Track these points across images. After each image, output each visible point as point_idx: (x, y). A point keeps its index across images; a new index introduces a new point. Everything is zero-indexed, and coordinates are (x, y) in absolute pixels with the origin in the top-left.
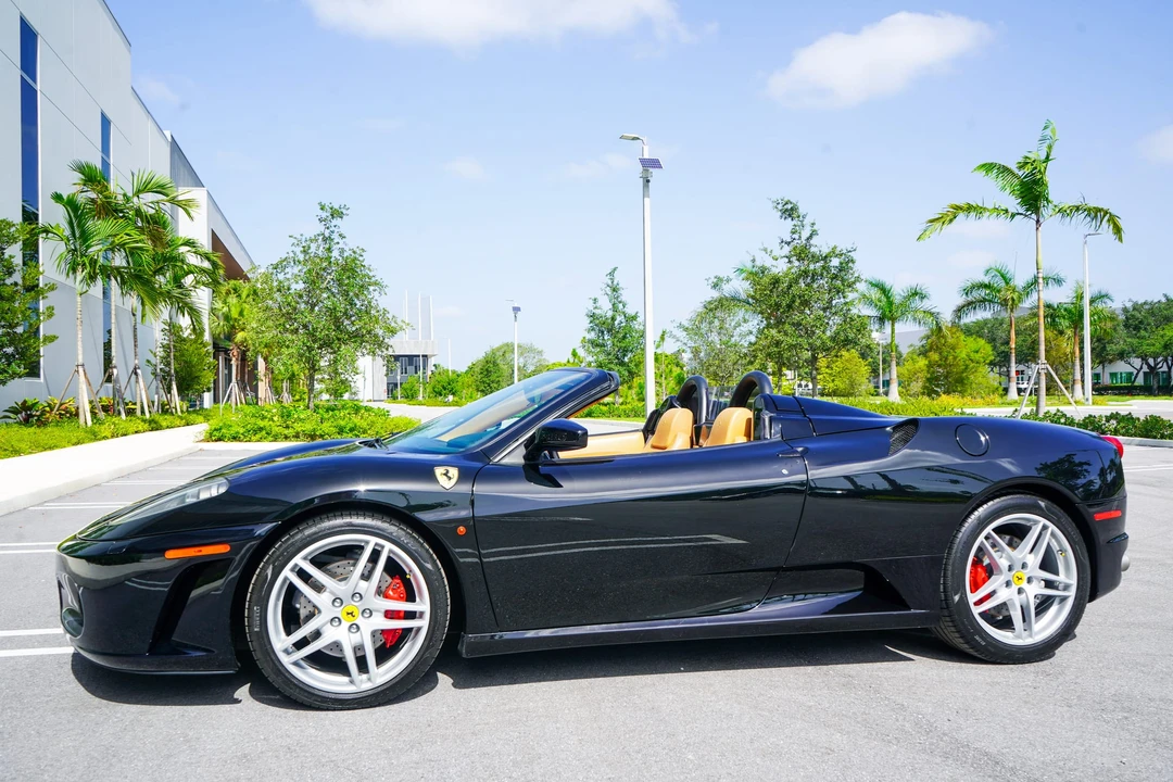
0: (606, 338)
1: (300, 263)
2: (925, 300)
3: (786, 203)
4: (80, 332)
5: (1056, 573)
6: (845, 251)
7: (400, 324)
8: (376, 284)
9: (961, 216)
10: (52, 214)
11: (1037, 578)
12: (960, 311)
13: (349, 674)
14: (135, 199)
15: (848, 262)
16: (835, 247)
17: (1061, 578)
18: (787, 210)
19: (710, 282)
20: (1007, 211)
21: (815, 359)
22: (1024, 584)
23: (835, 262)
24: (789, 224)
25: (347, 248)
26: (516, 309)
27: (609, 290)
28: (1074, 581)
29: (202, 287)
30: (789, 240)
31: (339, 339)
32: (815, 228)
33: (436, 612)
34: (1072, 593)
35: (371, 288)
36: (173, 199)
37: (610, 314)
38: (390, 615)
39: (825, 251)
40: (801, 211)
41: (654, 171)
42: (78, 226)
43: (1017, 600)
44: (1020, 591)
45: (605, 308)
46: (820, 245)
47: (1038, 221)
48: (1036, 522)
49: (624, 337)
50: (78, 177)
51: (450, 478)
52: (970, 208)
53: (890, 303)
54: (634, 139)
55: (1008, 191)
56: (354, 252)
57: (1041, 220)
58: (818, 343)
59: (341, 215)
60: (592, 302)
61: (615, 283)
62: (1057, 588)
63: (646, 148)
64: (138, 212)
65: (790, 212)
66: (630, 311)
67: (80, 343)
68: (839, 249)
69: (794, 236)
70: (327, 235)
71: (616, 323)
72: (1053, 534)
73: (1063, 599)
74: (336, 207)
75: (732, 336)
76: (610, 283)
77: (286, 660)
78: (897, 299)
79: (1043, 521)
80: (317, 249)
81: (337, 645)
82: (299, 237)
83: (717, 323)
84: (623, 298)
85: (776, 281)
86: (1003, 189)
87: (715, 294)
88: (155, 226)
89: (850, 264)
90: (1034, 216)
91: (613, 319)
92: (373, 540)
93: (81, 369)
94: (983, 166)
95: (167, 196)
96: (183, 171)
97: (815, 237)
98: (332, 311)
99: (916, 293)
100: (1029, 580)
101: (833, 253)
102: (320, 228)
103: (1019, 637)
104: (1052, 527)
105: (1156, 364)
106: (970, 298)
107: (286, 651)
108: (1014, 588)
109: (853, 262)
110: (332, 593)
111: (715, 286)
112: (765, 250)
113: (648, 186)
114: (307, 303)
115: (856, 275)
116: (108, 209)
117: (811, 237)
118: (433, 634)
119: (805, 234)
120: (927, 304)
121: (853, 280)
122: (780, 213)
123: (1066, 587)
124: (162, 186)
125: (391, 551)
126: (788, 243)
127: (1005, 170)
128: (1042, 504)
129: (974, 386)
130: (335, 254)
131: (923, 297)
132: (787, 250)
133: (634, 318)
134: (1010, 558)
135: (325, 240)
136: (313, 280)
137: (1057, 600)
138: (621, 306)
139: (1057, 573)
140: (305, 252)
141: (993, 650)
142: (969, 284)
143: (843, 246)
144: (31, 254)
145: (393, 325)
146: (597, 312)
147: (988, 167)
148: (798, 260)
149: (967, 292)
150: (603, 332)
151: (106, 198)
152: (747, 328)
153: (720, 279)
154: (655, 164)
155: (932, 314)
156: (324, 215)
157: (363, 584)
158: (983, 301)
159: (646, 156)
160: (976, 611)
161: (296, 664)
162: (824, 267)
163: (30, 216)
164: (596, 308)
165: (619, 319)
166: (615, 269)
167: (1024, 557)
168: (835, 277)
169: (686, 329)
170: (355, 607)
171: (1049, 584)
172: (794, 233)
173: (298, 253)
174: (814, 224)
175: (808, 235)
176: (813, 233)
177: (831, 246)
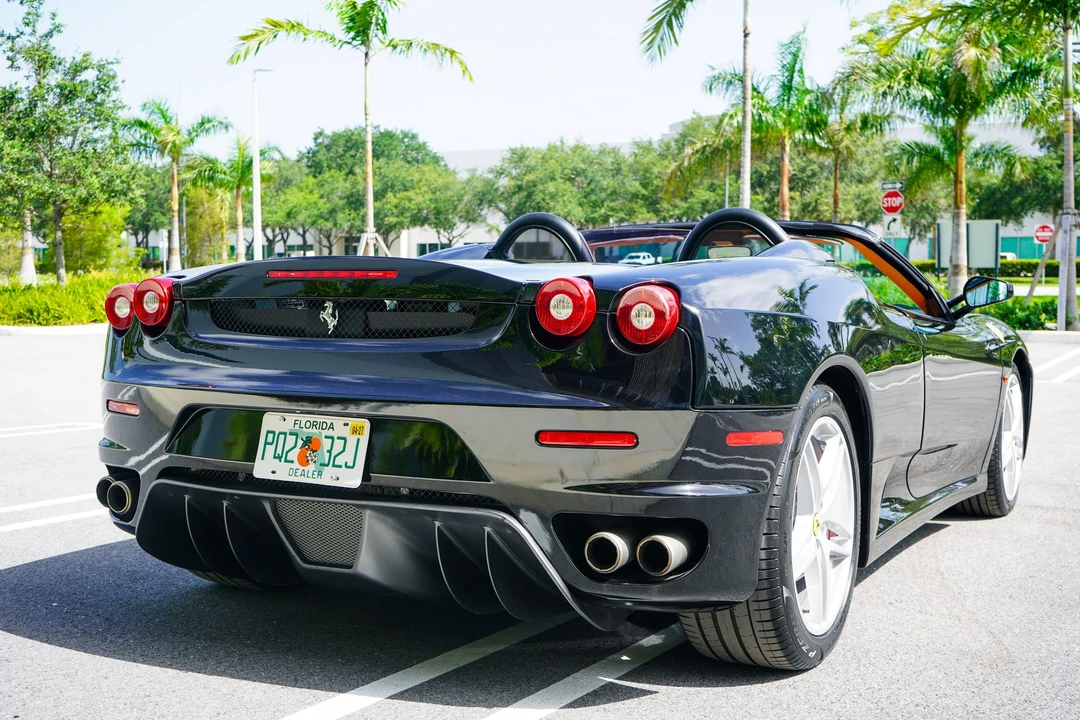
6: (102, 62)
9: (282, 33)
20: (333, 37)
21: (59, 214)
23: (89, 75)
30: (14, 34)
32: (57, 21)
47: (367, 54)
52: (290, 26)
57: (370, 54)
90: (363, 48)
97: (56, 36)
105: (274, 237)
117: (49, 35)
119: (43, 27)
172: (27, 24)
174: (54, 15)
175: (46, 31)
176: (57, 29)
177: (85, 50)
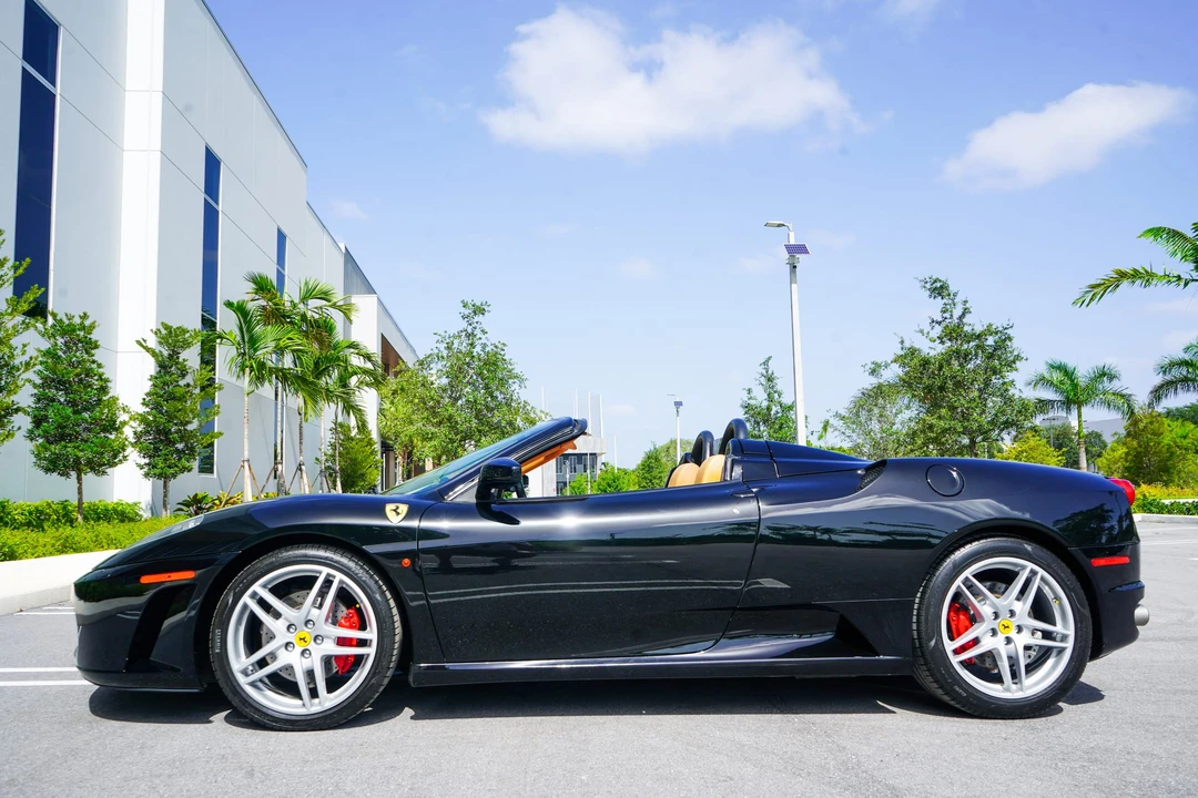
0: (762, 428)
1: (443, 357)
2: (1115, 382)
3: (935, 282)
4: (246, 430)
5: (1053, 623)
6: (1001, 329)
7: (539, 414)
8: (516, 377)
9: (1125, 284)
10: (226, 321)
11: (1027, 627)
12: (1158, 393)
13: (300, 697)
14: (301, 306)
15: (1005, 340)
16: (991, 325)
17: (1058, 628)
18: (936, 289)
19: (867, 368)
20: (1179, 278)
21: (973, 442)
22: (1013, 633)
23: (990, 341)
24: (939, 302)
25: (489, 343)
26: (678, 404)
27: (763, 380)
28: (1071, 632)
29: (366, 388)
30: (940, 319)
31: (480, 431)
32: (968, 305)
33: (383, 640)
34: (1070, 645)
35: (510, 381)
36: (335, 304)
37: (765, 404)
38: (342, 642)
39: (978, 329)
40: (952, 289)
41: (800, 257)
42: (247, 331)
43: (1004, 651)
44: (1009, 640)
45: (761, 398)
46: (975, 323)
48: (1024, 567)
49: (781, 428)
50: (251, 286)
51: (398, 514)
52: (1135, 275)
53: (1075, 386)
54: (779, 225)
55: (1179, 256)
56: (496, 347)
58: (975, 426)
59: (483, 312)
60: (746, 392)
61: (770, 372)
62: (1054, 639)
63: (792, 235)
64: (304, 317)
65: (939, 290)
66: (787, 400)
67: (246, 440)
68: (994, 327)
69: (945, 315)
70: (470, 331)
71: (772, 413)
72: (1042, 579)
73: (1061, 651)
74: (478, 304)
75: (894, 424)
76: (764, 372)
77: (242, 679)
78: (1082, 381)
79: (1030, 566)
80: (461, 345)
81: (289, 668)
82: (443, 334)
83: (876, 411)
84: (778, 388)
85: (925, 363)
86: (1174, 254)
87: (874, 381)
88: (320, 330)
89: (1008, 342)
91: (769, 409)
92: (325, 570)
93: (246, 465)
94: (1150, 230)
95: (329, 301)
96: (356, 280)
97: (967, 316)
98: (472, 404)
99: (1104, 374)
100: (1020, 629)
101: (989, 331)
102: (464, 324)
103: (1008, 690)
104: (1041, 572)
106: (1168, 377)
107: (245, 673)
108: (1001, 637)
109: (1010, 339)
110: (286, 619)
111: (873, 372)
112: (922, 332)
113: (795, 272)
114: (450, 397)
115: (1016, 353)
116: (276, 316)
117: (963, 315)
118: (379, 661)
119: (957, 312)
120: (1116, 385)
121: (1012, 359)
122: (928, 292)
123: (1064, 638)
124: (326, 293)
125: (341, 582)
126: (939, 323)
127: (1175, 235)
128: (1029, 548)
129: (1183, 475)
130: (478, 349)
131: (1112, 378)
132: (938, 330)
133: (791, 408)
134: (993, 605)
135: (468, 336)
136: (456, 374)
137: (1054, 653)
138: (776, 395)
139: (1055, 625)
140: (449, 348)
141: (975, 702)
142: (1167, 361)
143: (998, 323)
144: (208, 359)
145: (532, 415)
146: (752, 402)
147: (1156, 232)
148: (950, 340)
149: (1165, 370)
150: (758, 423)
151: (276, 304)
152: (906, 414)
153: (878, 365)
154: (802, 249)
155: (1123, 396)
156: (467, 312)
157: (315, 612)
158: (1185, 380)
159: (792, 242)
160: (955, 660)
161: (253, 684)
162: (978, 346)
163: (208, 323)
164: (749, 399)
165: (774, 409)
166: (770, 358)
167: (1011, 604)
168: (991, 356)
169: (843, 418)
170: (307, 632)
171: (1047, 635)
172: (945, 312)
173: (442, 349)
174: (966, 302)
175: (960, 313)
176: (966, 312)
177: (986, 323)
